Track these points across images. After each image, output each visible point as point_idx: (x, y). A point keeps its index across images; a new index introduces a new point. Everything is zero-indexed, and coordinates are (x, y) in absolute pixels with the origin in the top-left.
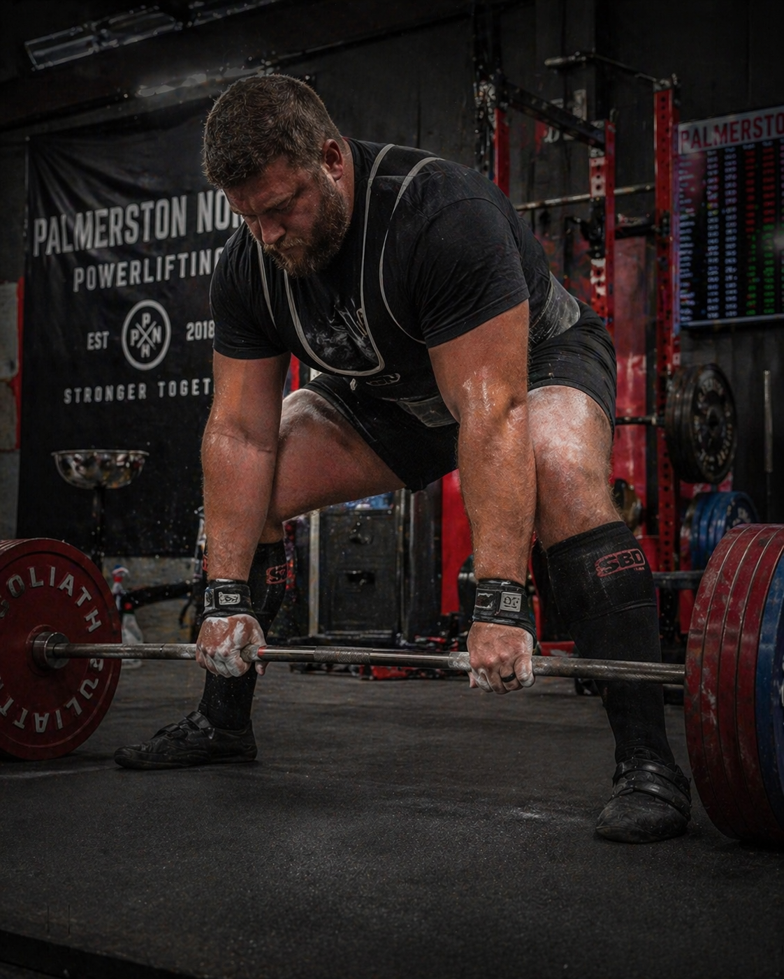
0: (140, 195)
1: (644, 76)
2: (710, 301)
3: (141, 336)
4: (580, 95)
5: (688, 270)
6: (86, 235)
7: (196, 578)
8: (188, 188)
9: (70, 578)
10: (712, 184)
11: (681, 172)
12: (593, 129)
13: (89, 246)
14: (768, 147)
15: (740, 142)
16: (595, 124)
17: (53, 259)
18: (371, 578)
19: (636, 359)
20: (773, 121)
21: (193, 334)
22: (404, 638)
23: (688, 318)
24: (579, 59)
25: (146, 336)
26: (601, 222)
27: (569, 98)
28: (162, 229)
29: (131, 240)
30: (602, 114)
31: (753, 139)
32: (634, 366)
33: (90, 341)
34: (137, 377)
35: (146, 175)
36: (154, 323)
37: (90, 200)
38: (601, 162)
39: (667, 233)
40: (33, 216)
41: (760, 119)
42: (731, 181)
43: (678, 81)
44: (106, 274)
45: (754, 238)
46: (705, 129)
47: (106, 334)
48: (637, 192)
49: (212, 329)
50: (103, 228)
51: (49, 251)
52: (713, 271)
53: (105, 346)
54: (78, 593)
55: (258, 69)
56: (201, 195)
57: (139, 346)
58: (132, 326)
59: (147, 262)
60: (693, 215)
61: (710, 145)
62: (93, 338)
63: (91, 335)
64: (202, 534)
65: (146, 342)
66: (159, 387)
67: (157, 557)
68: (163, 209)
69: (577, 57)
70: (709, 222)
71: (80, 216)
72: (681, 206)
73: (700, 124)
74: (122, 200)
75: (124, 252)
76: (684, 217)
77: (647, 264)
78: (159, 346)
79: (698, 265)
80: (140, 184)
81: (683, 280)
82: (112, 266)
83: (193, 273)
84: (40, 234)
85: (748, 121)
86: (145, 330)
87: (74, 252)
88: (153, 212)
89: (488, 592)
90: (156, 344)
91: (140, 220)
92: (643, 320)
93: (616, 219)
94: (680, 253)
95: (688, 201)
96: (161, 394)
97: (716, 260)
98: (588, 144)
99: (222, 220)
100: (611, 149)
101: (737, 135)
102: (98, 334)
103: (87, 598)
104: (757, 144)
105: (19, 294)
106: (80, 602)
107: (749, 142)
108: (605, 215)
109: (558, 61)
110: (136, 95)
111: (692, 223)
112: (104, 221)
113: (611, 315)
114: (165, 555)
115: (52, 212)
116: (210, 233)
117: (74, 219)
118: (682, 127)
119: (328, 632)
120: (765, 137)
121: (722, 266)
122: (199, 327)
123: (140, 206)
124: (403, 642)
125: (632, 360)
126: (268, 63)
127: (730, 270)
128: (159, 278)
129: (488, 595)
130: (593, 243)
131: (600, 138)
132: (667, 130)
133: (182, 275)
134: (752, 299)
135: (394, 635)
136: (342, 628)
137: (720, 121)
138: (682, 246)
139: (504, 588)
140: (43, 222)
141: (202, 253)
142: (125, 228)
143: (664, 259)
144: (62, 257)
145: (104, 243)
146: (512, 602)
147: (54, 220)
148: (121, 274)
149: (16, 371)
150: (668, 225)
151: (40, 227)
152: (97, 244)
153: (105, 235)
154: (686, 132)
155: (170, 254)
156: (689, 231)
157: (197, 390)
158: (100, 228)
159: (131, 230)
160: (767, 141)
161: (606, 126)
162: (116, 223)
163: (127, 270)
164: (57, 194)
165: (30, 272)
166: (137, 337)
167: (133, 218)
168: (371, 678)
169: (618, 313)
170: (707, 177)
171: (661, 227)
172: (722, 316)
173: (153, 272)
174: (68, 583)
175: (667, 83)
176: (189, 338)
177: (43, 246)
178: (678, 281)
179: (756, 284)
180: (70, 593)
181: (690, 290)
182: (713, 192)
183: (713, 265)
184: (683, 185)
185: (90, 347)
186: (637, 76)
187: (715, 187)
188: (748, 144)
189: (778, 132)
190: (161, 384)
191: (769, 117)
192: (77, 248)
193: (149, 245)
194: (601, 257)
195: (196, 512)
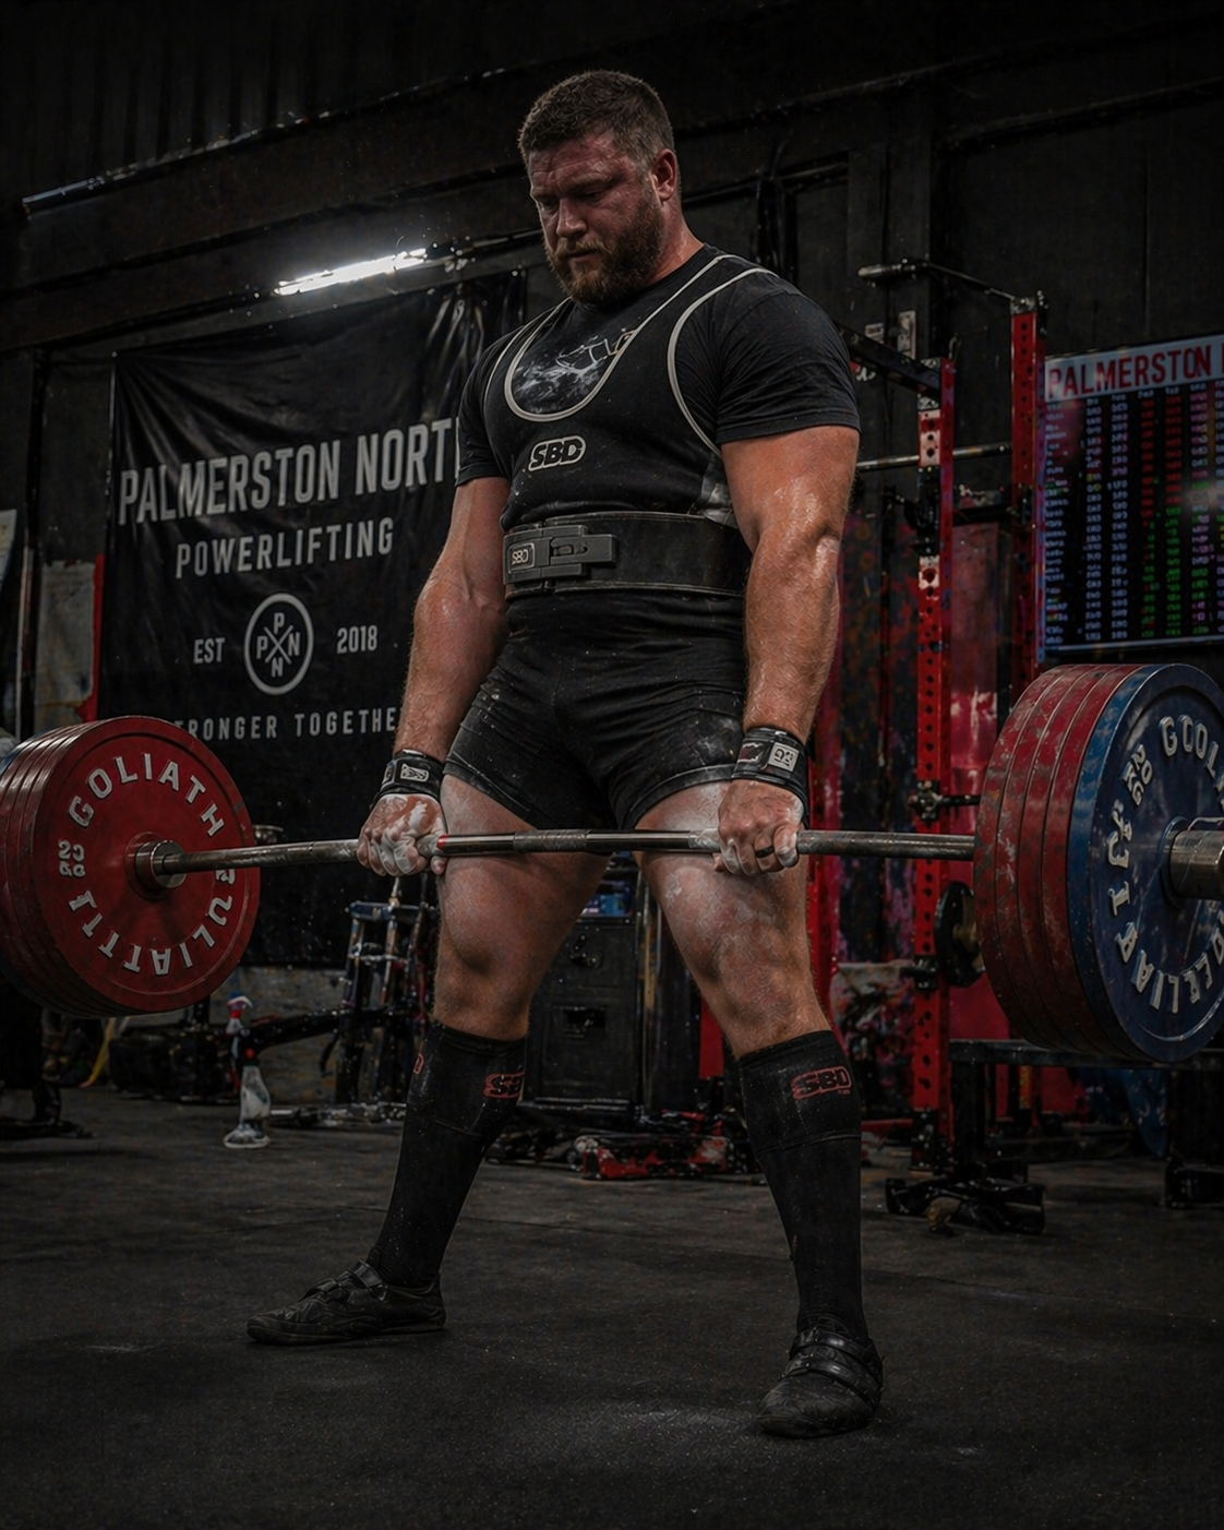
0: (273, 438)
1: (998, 292)
2: (1088, 615)
3: (271, 645)
4: (908, 319)
5: (1058, 570)
6: (194, 494)
7: (346, 1007)
8: (342, 429)
9: (173, 767)
10: (1094, 447)
11: (1049, 428)
12: (925, 369)
13: (198, 512)
14: (1174, 395)
15: (1133, 388)
16: (927, 363)
17: (146, 527)
18: (599, 1018)
19: (982, 698)
20: (1180, 359)
21: (346, 644)
22: (646, 1113)
23: (1058, 640)
24: (906, 269)
25: (278, 646)
26: (934, 502)
27: (892, 323)
28: (304, 490)
29: (259, 504)
30: (936, 347)
31: (1152, 384)
32: (980, 707)
33: (198, 651)
34: (265, 705)
35: (283, 408)
36: (291, 628)
37: (201, 443)
38: (935, 414)
39: (1029, 518)
40: (120, 465)
41: (1161, 356)
42: (1120, 443)
43: (1045, 301)
44: (223, 551)
45: (1152, 525)
46: (1083, 368)
47: (220, 641)
48: (985, 454)
49: (373, 637)
50: (220, 486)
51: (141, 518)
52: (1094, 572)
53: (219, 659)
54: (186, 785)
55: (446, 259)
56: (362, 440)
57: (267, 660)
58: (258, 631)
59: (281, 536)
60: (1066, 490)
61: (1091, 390)
62: (202, 647)
63: (198, 642)
64: (356, 941)
65: (278, 655)
66: (296, 721)
67: (290, 967)
68: (306, 458)
69: (904, 265)
70: (1089, 501)
71: (186, 467)
72: (1051, 475)
73: (1077, 361)
74: (248, 445)
75: (249, 521)
76: (1053, 493)
77: (1001, 558)
78: (297, 661)
79: (1072, 562)
80: (274, 422)
81: (1050, 585)
82: (232, 541)
83: (348, 555)
84: (129, 493)
85: (1145, 358)
86: (278, 637)
87: (177, 520)
88: (292, 462)
89: (757, 742)
90: (293, 657)
91: (272, 475)
92: (994, 639)
93: (956, 493)
94: (1047, 544)
95: (1060, 470)
96: (299, 733)
97: (1098, 556)
98: (916, 390)
99: (392, 477)
100: (949, 395)
101: (1130, 378)
102: (210, 641)
103: (200, 791)
104: (1155, 390)
105: (96, 578)
106: (191, 798)
107: (1145, 387)
108: (939, 493)
109: (878, 270)
110: (272, 294)
111: (1065, 502)
112: (222, 475)
113: (947, 636)
114: (301, 965)
115: (146, 460)
116: (374, 494)
117: (179, 473)
118: (1051, 363)
119: (538, 1099)
120: (1168, 381)
121: (1106, 565)
122: (354, 633)
123: (273, 455)
124: (644, 1118)
125: (978, 698)
126: (459, 253)
127: (1117, 570)
128: (298, 561)
129: (756, 746)
130: (922, 533)
131: (935, 383)
132: (1030, 370)
133: (332, 557)
134: (1149, 614)
135: (631, 1106)
136: (556, 1092)
137: (1106, 357)
138: (1049, 534)
139: (777, 739)
140: (134, 475)
141: (361, 526)
142: (252, 485)
143: (1022, 557)
144: (159, 527)
145: (221, 508)
146: (785, 758)
147: (149, 472)
148: (244, 553)
149: (90, 692)
150: (1029, 507)
151: (129, 482)
152: (211, 510)
153: (222, 496)
154: (1057, 371)
155: (315, 526)
156: (1059, 513)
157: (349, 727)
158: (216, 486)
159: (260, 488)
160: (1172, 387)
161: (942, 366)
162: (239, 479)
163: (253, 547)
164: (155, 434)
165: (112, 546)
166: (265, 647)
167: (263, 472)
168: (598, 1176)
169: (958, 629)
170: (1085, 436)
171: (1019, 511)
172: (1106, 638)
173: (289, 552)
174: (171, 772)
175: (1030, 303)
176: (341, 650)
177: (132, 509)
178: (1044, 585)
179: (1154, 593)
180: (176, 786)
181: (1062, 598)
182: (1094, 457)
183: (1092, 562)
184: (1052, 447)
185: (198, 661)
186: (987, 292)
187: (1098, 451)
188: (1144, 391)
189: (1187, 375)
190: (299, 717)
191: (1174, 354)
192: (182, 515)
193: (285, 512)
194: (933, 554)
195: (347, 910)
